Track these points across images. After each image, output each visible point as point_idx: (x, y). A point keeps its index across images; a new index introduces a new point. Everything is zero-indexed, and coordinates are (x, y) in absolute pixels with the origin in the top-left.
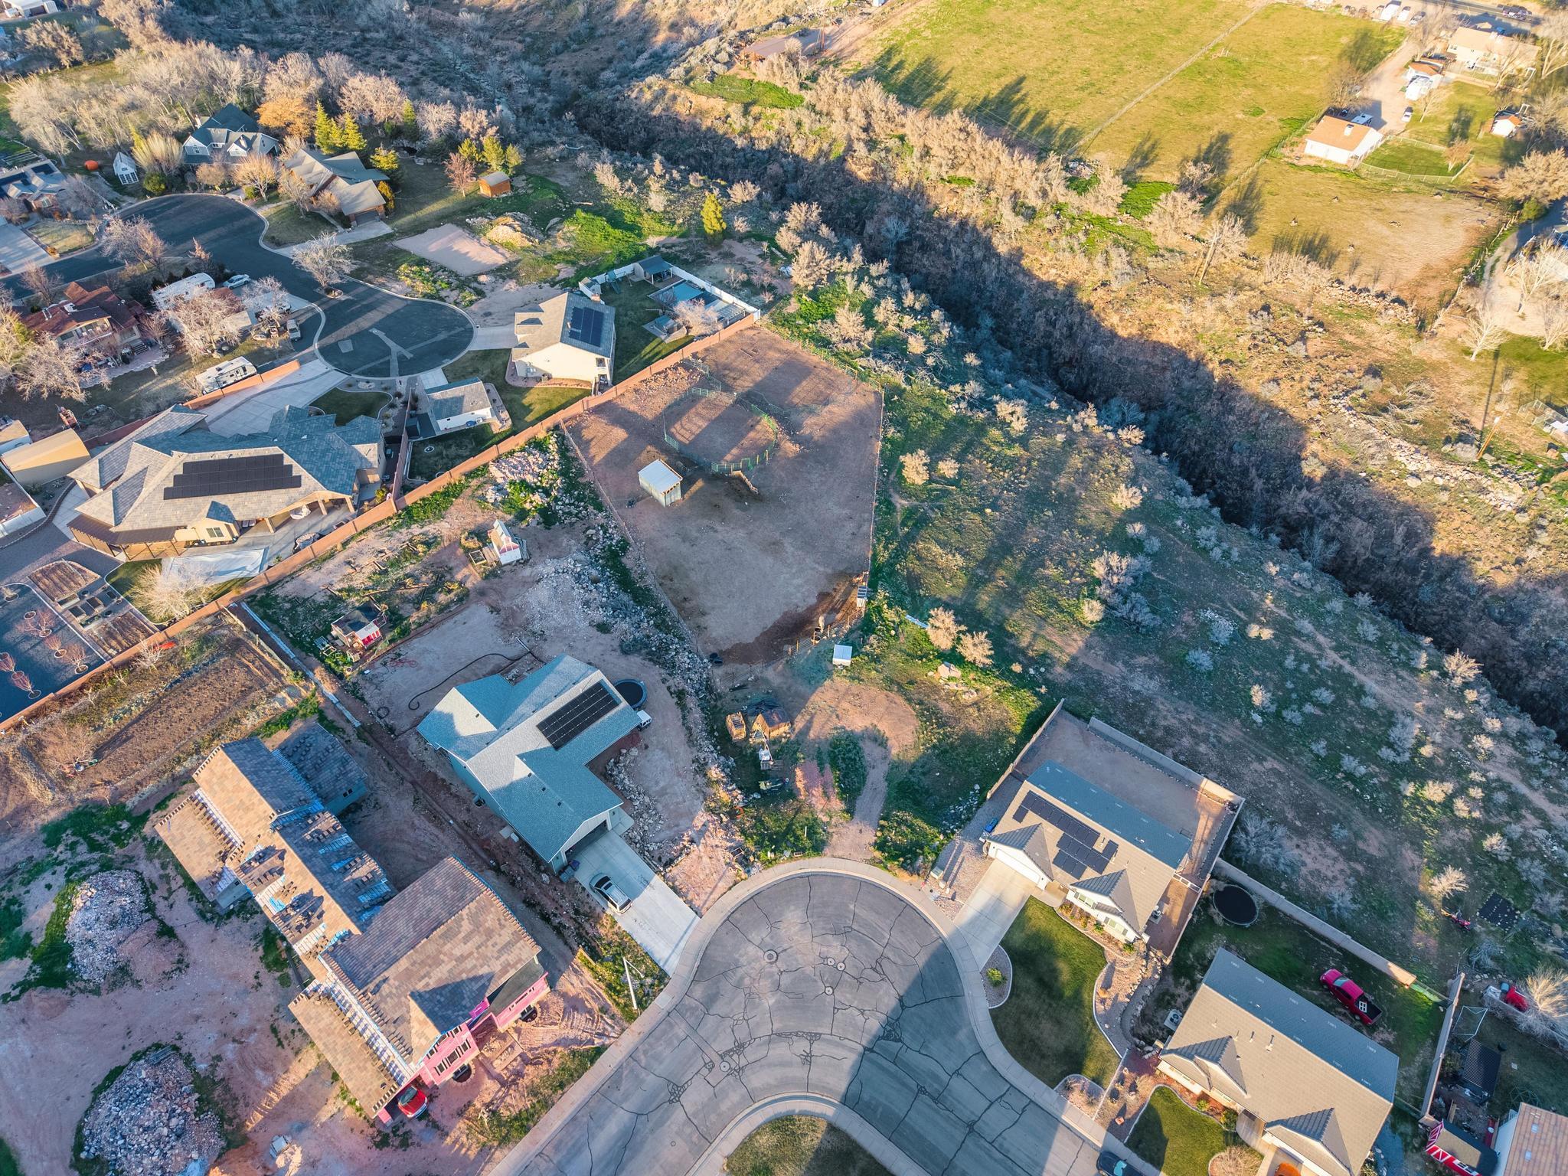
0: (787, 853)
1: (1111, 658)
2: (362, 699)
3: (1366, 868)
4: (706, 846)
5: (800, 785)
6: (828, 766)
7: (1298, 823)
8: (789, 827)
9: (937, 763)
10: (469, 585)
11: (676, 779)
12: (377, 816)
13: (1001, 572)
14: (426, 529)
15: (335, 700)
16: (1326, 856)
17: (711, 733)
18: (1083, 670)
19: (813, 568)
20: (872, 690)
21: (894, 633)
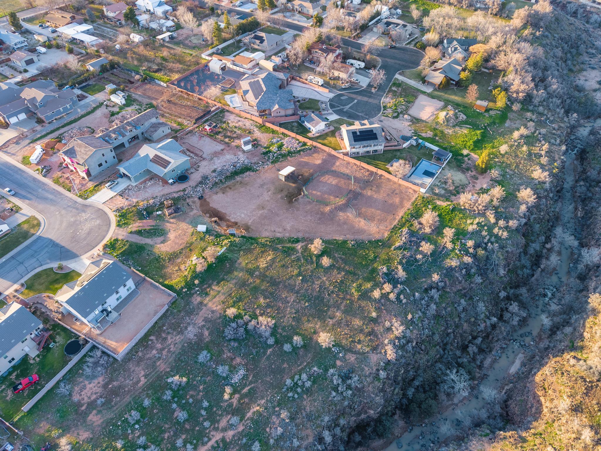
0: (118, 219)
1: (206, 320)
2: (187, 135)
3: (82, 411)
4: (124, 202)
5: (144, 221)
6: (152, 228)
7: (110, 386)
8: (128, 219)
9: (152, 257)
10: (232, 143)
11: (151, 193)
13: (258, 281)
14: (257, 131)
15: (186, 130)
16: (92, 394)
18: (199, 308)
19: (250, 219)
20: (187, 239)
21: (216, 243)
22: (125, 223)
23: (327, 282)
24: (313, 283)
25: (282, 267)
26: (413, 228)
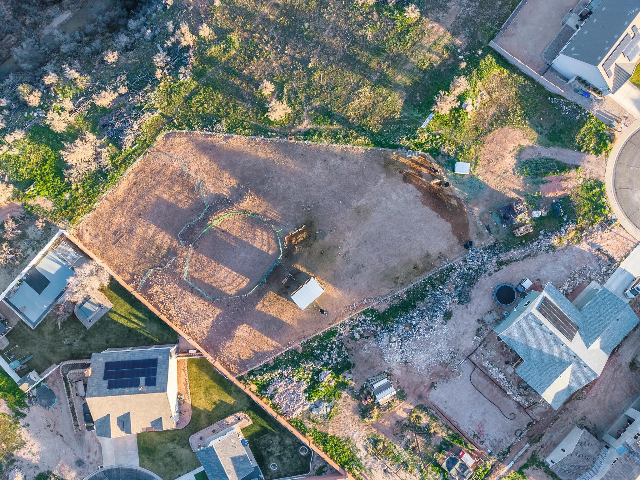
0: (604, 200)
1: (446, 9)
2: (509, 448)
4: (602, 242)
5: (560, 193)
6: (543, 179)
8: (588, 199)
9: (534, 119)
10: (412, 407)
11: (559, 261)
12: (590, 417)
13: (373, 64)
14: (360, 447)
15: (512, 463)
17: (523, 245)
18: (457, 27)
19: (382, 186)
20: (484, 152)
21: (438, 137)
22: (591, 190)
23: (272, 58)
24: (293, 58)
25: (337, 87)
26: (113, 149)
